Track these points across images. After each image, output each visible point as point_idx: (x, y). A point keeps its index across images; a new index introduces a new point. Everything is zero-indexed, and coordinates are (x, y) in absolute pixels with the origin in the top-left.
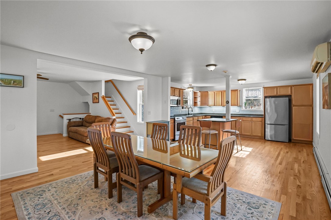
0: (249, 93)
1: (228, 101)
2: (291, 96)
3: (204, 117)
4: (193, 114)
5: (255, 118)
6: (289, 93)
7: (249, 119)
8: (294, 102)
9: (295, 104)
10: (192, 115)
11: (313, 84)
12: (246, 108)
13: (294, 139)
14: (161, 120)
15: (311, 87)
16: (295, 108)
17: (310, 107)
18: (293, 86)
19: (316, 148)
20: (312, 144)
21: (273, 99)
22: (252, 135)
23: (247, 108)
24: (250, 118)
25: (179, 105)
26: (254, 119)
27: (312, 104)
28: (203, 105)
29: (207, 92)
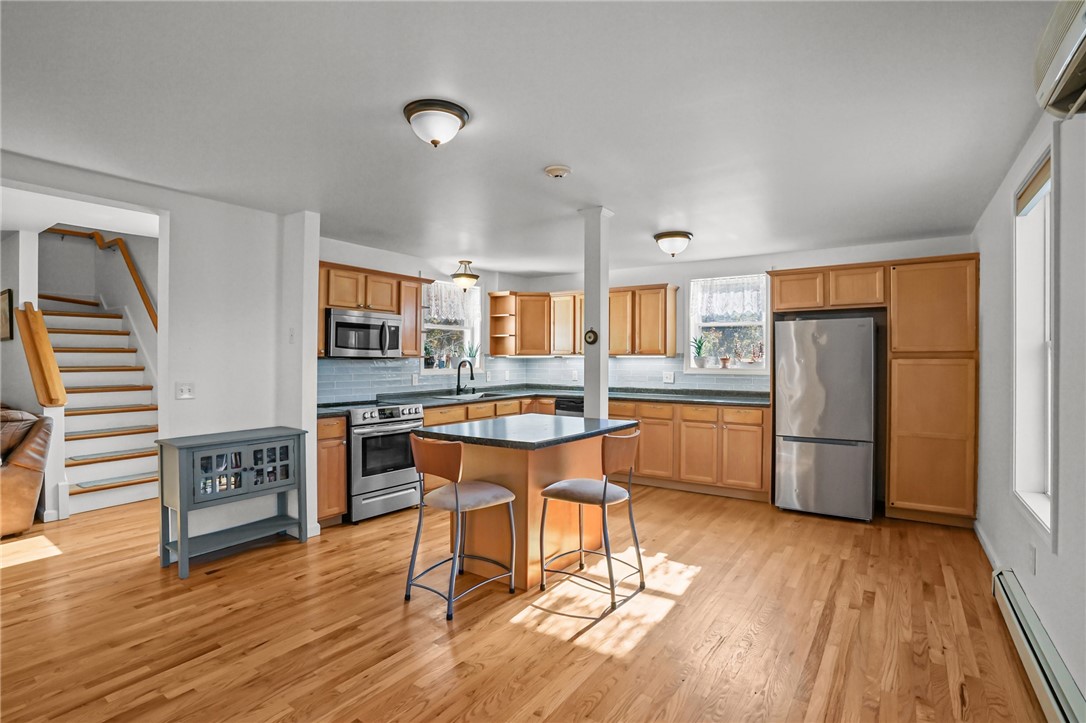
0: (714, 300)
1: (591, 331)
2: (884, 309)
3: (528, 401)
4: (480, 390)
5: (733, 410)
6: (877, 297)
7: (710, 413)
8: (896, 341)
9: (902, 348)
10: (478, 395)
11: (978, 254)
12: (702, 366)
13: (899, 504)
14: (271, 424)
15: (970, 267)
16: (899, 365)
17: (966, 361)
18: (896, 264)
19: (1008, 578)
20: (973, 532)
21: (812, 324)
22: (719, 484)
23: (708, 366)
24: (713, 410)
25: (390, 353)
26: (730, 415)
27: (972, 348)
28: (528, 351)
29: (548, 296)
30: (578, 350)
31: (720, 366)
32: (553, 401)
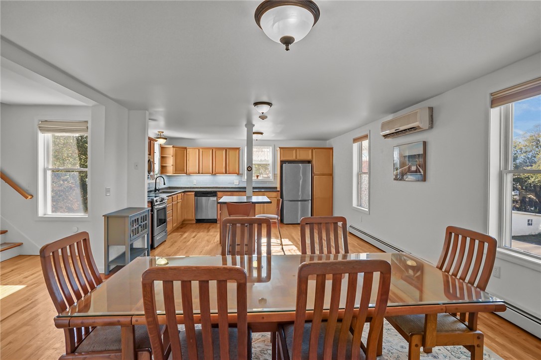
2: (312, 161)
3: (183, 194)
5: (268, 193)
6: (309, 158)
8: (314, 170)
9: (317, 173)
11: (333, 148)
15: (331, 151)
16: (315, 178)
17: (330, 177)
18: (315, 148)
25: (151, 173)
27: (332, 173)
28: (178, 172)
29: (186, 148)
30: (201, 172)
31: (256, 178)
32: (193, 193)
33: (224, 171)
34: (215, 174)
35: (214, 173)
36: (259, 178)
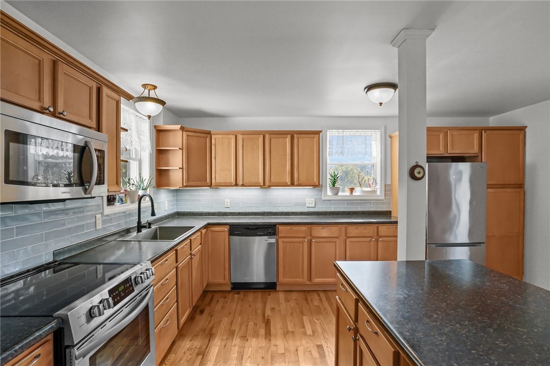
2: (478, 157)
3: (204, 230)
5: (385, 227)
6: (475, 149)
12: (337, 194)
15: (522, 134)
23: (340, 193)
27: (522, 182)
28: (194, 184)
29: (209, 133)
30: (240, 183)
31: (348, 193)
32: (226, 229)
33: (288, 181)
34: (269, 186)
35: (267, 183)
36: (354, 194)
